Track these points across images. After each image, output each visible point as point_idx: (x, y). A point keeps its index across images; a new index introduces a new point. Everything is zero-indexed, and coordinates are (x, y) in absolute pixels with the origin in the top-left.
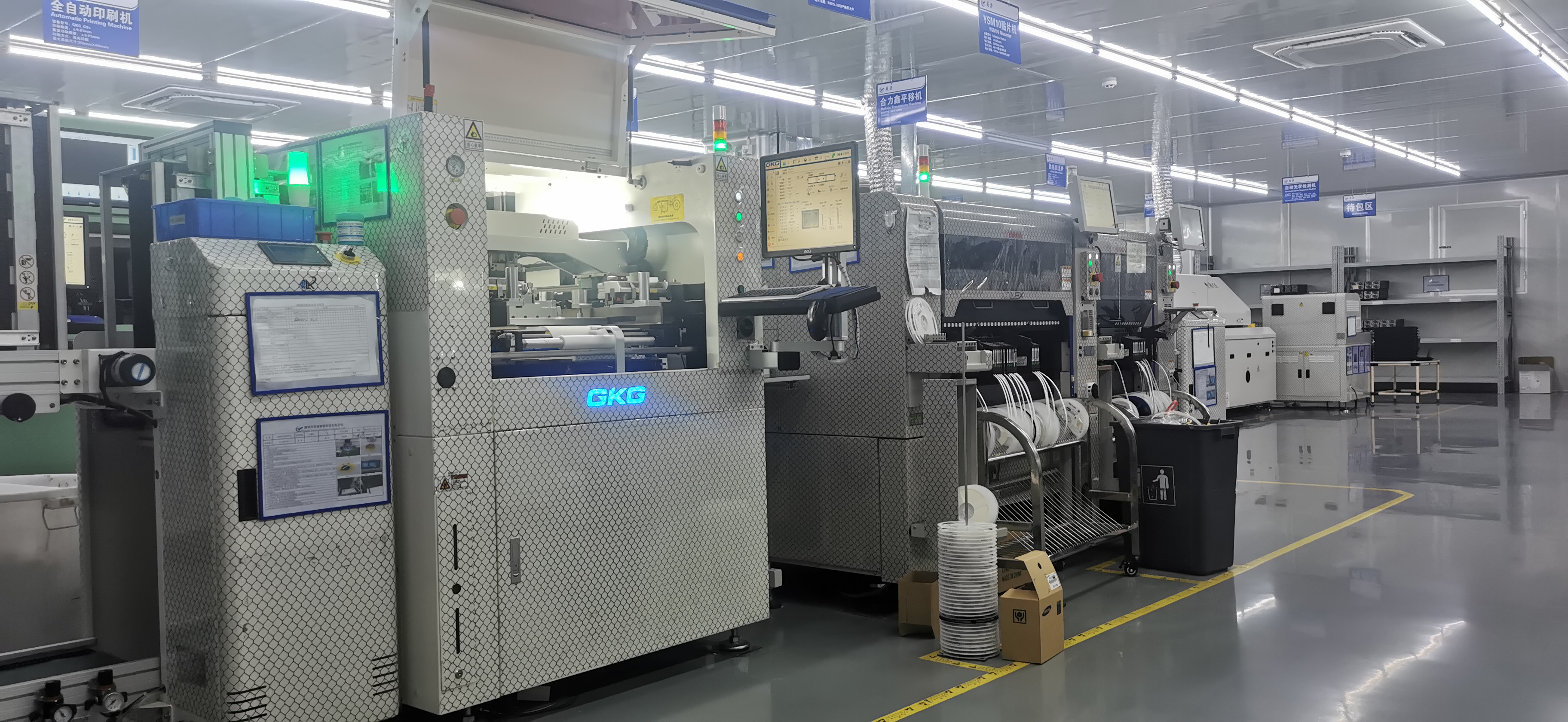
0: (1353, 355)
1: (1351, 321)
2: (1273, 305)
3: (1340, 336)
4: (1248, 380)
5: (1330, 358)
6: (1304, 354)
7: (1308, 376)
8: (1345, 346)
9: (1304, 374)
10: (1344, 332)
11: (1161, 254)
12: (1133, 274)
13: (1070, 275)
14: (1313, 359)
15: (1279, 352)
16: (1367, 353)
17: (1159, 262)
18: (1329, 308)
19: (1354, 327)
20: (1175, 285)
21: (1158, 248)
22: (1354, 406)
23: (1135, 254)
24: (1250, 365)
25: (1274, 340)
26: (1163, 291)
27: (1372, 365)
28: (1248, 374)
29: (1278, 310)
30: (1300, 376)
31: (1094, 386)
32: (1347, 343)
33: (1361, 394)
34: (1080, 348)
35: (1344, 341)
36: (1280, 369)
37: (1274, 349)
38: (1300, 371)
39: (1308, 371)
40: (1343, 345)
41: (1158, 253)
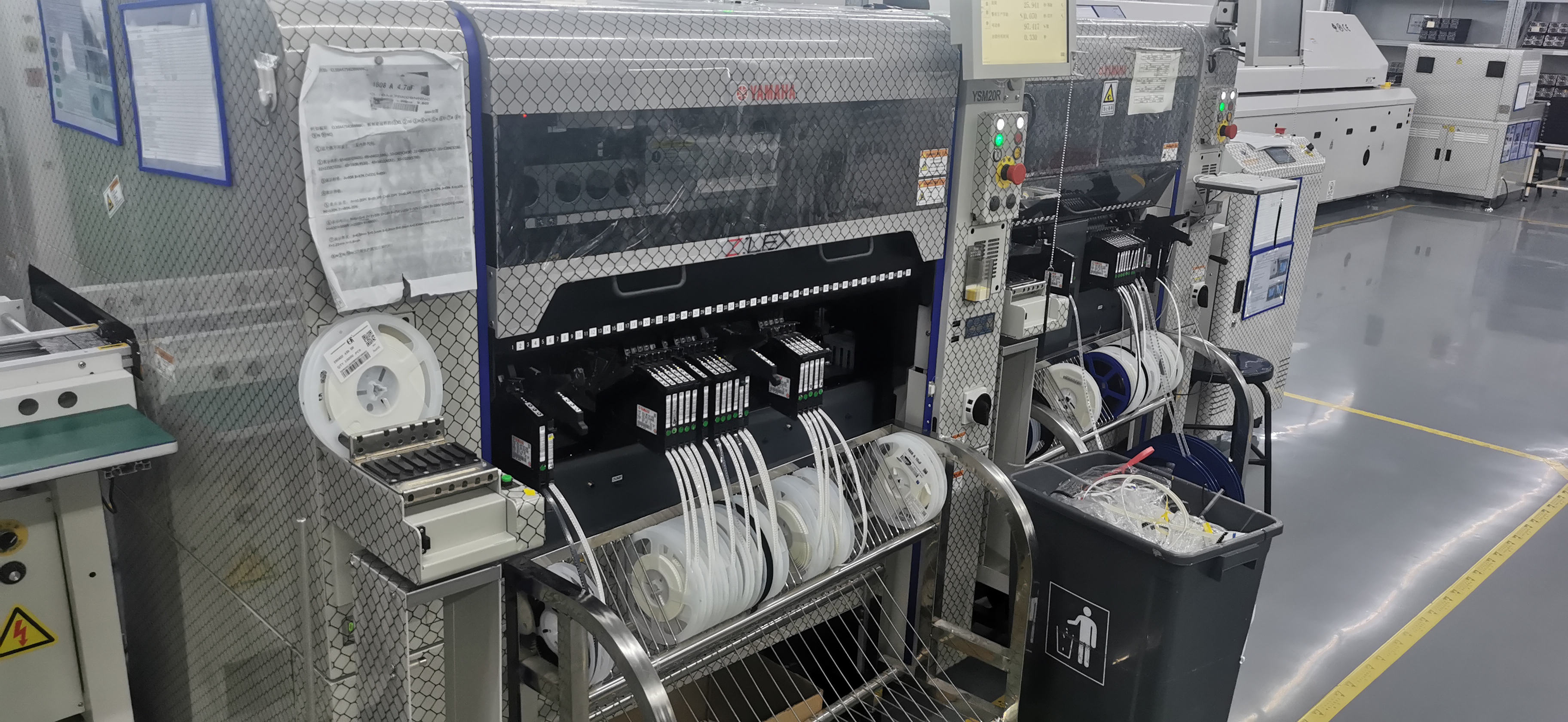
0: (1515, 133)
1: (1524, 89)
2: (1420, 58)
3: (1502, 109)
4: (1365, 162)
5: (1483, 138)
6: (1449, 128)
7: (1448, 159)
8: (1506, 124)
9: (1443, 155)
10: (1510, 104)
11: (1211, 70)
12: (1142, 116)
13: (942, 169)
14: (1459, 136)
15: (1415, 123)
16: (1533, 132)
17: (1204, 87)
18: (1496, 69)
19: (1525, 96)
20: (1228, 132)
21: (1205, 58)
22: (1499, 203)
23: (1151, 75)
24: (1372, 141)
25: (1412, 107)
26: (1203, 141)
27: (1536, 147)
28: (1367, 154)
29: (1426, 65)
30: (1437, 157)
31: (984, 398)
32: (1511, 119)
33: (1514, 186)
34: (957, 324)
35: (1506, 117)
36: (1413, 144)
37: (1410, 119)
38: (1438, 151)
39: (1449, 152)
40: (1504, 121)
41: (1205, 68)
